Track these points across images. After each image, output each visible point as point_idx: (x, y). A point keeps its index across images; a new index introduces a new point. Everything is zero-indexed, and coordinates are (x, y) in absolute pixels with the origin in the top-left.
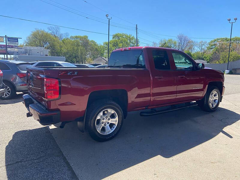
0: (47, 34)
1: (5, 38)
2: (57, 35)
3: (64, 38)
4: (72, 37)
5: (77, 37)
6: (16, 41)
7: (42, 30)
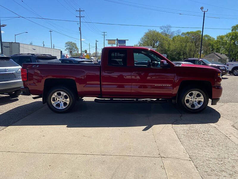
0: (158, 33)
1: (116, 41)
2: (168, 33)
3: (175, 35)
4: (183, 34)
5: (188, 33)
6: (124, 43)
7: (154, 30)
